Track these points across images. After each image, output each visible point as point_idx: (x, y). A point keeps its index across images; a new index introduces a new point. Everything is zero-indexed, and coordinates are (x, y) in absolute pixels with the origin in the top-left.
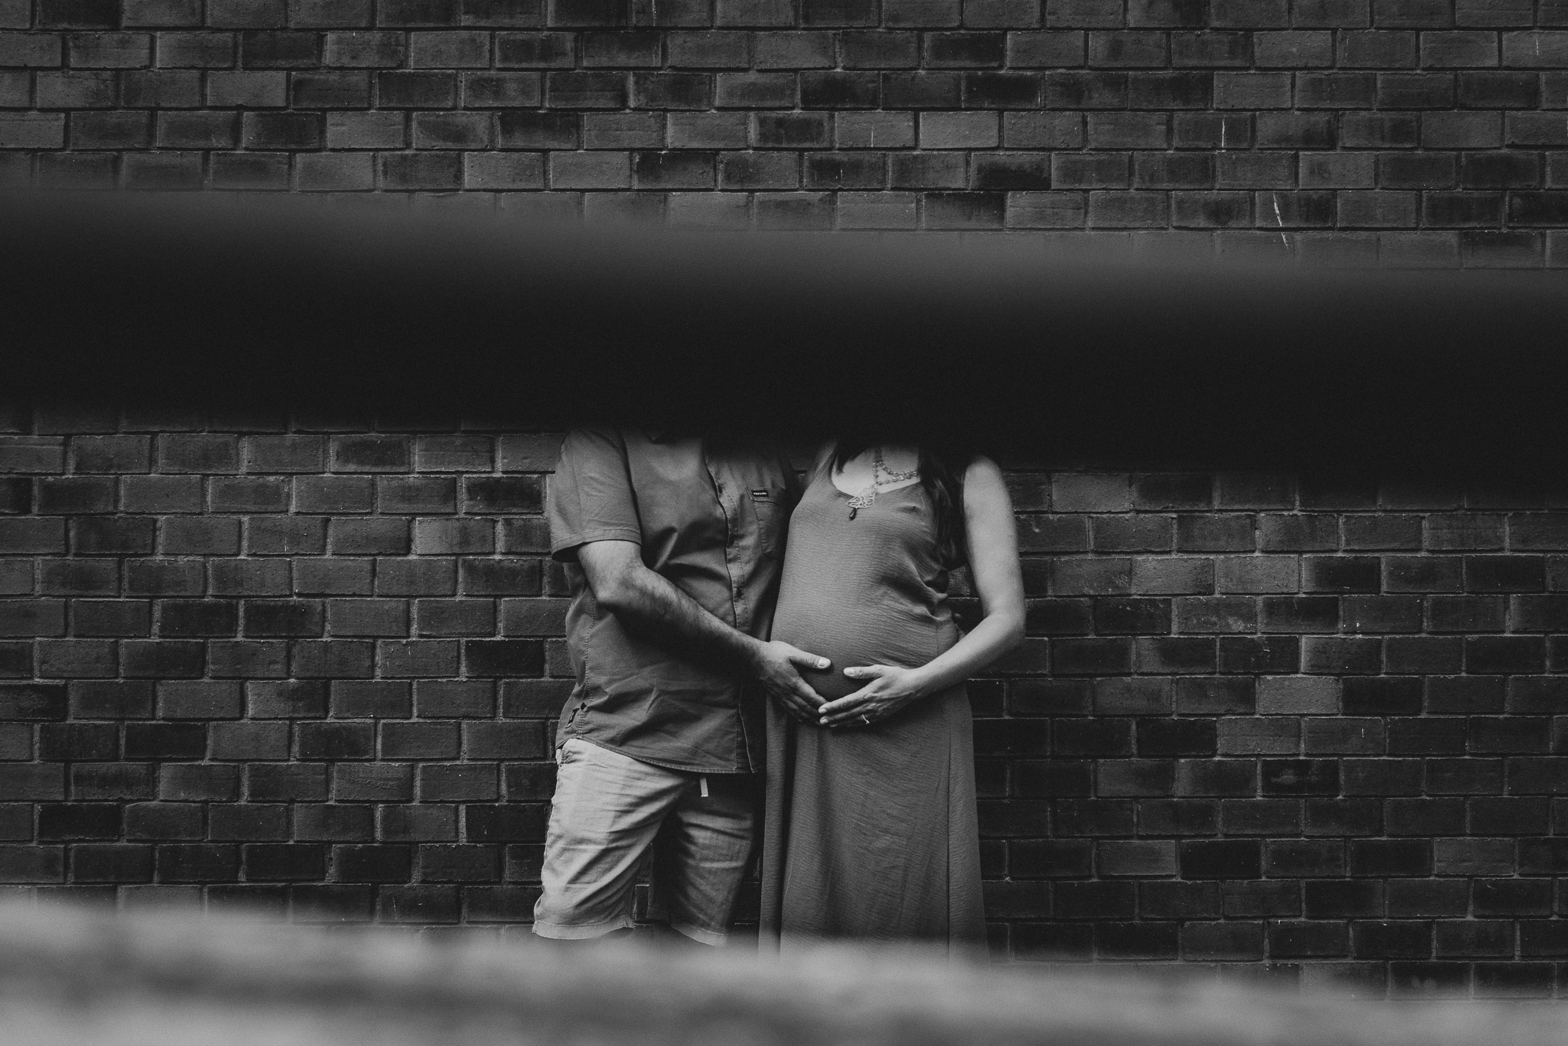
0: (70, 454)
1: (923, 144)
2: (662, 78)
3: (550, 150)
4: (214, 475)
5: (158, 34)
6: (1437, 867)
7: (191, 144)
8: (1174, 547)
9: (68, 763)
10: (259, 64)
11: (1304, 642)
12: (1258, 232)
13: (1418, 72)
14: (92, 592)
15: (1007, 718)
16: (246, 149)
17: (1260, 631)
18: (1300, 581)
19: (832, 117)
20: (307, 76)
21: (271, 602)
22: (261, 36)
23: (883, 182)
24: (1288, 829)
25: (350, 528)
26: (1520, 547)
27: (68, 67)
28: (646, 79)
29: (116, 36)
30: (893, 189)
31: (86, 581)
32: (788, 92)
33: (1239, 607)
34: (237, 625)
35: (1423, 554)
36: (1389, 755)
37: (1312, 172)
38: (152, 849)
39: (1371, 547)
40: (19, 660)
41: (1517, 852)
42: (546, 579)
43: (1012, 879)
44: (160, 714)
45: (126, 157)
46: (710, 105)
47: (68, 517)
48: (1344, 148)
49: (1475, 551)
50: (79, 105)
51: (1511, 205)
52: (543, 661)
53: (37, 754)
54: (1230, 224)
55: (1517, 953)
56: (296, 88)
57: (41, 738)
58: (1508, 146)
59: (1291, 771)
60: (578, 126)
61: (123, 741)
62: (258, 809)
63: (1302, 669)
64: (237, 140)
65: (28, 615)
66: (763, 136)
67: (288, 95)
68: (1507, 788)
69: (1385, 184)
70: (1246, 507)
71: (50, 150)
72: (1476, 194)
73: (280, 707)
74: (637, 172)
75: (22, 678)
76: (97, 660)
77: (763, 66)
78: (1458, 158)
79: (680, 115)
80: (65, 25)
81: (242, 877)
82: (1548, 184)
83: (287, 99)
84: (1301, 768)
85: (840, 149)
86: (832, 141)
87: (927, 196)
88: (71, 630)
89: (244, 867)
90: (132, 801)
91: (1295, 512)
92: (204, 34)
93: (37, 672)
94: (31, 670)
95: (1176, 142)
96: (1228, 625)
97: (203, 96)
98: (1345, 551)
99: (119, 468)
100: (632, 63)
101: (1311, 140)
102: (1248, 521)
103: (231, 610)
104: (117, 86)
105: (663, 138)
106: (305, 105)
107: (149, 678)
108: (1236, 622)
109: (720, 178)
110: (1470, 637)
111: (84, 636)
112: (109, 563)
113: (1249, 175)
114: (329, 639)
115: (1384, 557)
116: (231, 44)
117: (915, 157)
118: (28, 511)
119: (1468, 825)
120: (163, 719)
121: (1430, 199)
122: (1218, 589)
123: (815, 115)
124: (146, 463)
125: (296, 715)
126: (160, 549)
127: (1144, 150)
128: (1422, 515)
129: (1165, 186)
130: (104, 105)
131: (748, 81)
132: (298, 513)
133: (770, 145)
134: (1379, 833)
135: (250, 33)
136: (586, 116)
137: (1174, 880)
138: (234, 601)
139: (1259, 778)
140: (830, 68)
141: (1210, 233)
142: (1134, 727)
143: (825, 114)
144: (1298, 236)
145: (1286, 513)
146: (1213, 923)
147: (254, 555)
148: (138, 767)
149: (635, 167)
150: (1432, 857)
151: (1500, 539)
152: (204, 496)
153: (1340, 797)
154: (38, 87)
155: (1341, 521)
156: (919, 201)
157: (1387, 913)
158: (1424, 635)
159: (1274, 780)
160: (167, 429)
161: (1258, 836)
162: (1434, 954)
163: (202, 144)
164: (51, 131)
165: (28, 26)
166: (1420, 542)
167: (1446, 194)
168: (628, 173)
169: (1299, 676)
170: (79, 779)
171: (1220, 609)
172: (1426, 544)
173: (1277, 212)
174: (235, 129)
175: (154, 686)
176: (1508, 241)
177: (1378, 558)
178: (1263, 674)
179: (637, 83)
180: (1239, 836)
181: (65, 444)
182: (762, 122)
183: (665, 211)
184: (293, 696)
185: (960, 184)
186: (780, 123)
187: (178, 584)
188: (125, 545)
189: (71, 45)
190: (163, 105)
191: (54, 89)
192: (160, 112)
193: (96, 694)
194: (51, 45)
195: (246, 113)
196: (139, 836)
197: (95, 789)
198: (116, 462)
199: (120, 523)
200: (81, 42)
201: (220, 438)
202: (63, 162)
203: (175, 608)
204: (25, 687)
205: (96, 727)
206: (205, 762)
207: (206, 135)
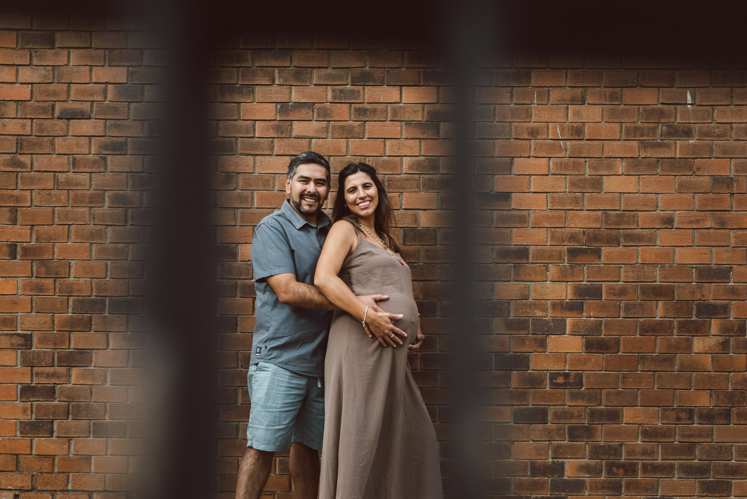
0: (34, 234)
1: (404, 101)
2: (290, 71)
3: (241, 103)
4: (96, 243)
5: (71, 50)
6: (625, 420)
7: (86, 99)
8: (512, 279)
9: (32, 367)
10: (115, 64)
11: (569, 321)
12: (550, 141)
13: (622, 70)
14: (43, 294)
15: (438, 352)
16: (110, 101)
17: (550, 315)
18: (566, 294)
19: (364, 89)
20: (136, 69)
21: (120, 299)
22: (116, 52)
23: (386, 117)
24: (560, 403)
26: (663, 280)
27: (32, 65)
28: (283, 71)
29: (53, 51)
30: (391, 121)
31: (40, 289)
32: (345, 78)
33: (539, 304)
34: (105, 309)
35: (621, 283)
36: (605, 371)
37: (574, 115)
38: (69, 405)
39: (598, 280)
40: (11, 322)
41: (660, 414)
42: (238, 290)
43: (440, 423)
44: (72, 346)
45: (57, 104)
46: (311, 83)
47: (33, 261)
48: (589, 104)
49: (644, 282)
50: (37, 81)
51: (661, 130)
52: (237, 326)
53: (19, 363)
54: (538, 137)
55: (660, 458)
56: (131, 75)
57: (21, 356)
58: (661, 104)
59: (562, 377)
60: (253, 92)
61: (56, 359)
62: (114, 388)
63: (567, 333)
64: (105, 97)
65: (15, 303)
66: (334, 97)
67: (128, 78)
68: (656, 386)
69: (607, 120)
70: (544, 262)
71: (25, 101)
72: (646, 125)
73: (124, 344)
74: (279, 113)
75: (13, 330)
76: (45, 323)
77: (334, 66)
78: (638, 109)
79: (297, 87)
80: (31, 46)
81: (107, 417)
82: (678, 121)
83: (127, 79)
84: (567, 376)
85: (367, 103)
86: (364, 99)
87: (405, 124)
88: (34, 310)
89: (108, 413)
90: (59, 384)
91: (565, 264)
92: (91, 51)
93: (19, 328)
94: (17, 327)
95: (515, 101)
96: (535, 313)
97: (91, 78)
98: (587, 281)
99: (54, 239)
100: (277, 65)
101: (573, 101)
102: (544, 268)
103: (103, 302)
104: (54, 73)
105: (290, 98)
106: (135, 82)
107: (67, 331)
108: (538, 312)
109: (315, 115)
110: (641, 320)
111: (39, 312)
112: (51, 281)
113: (547, 115)
114: (145, 315)
115: (604, 284)
116: (103, 55)
117: (400, 107)
118: (15, 258)
119: (639, 402)
120: (74, 349)
121: (626, 127)
122: (531, 298)
123: (357, 88)
124: (66, 238)
125: (130, 348)
126: (72, 275)
127: (501, 104)
128: (620, 266)
129: (509, 120)
130: (48, 81)
131: (328, 73)
132: (132, 260)
133: (337, 101)
134: (600, 404)
135: (111, 50)
136: (257, 87)
137: (510, 424)
138: (104, 298)
139: (548, 380)
140: (363, 67)
141: (529, 141)
142: (494, 357)
143: (361, 87)
144: (568, 143)
145: (561, 264)
146: (527, 443)
147: (112, 278)
148: (63, 370)
149: (278, 110)
150: (623, 415)
151: (655, 277)
152: (91, 252)
153: (583, 389)
154: (20, 74)
155: (585, 268)
156: (402, 126)
157: (603, 440)
158: (620, 319)
159: (554, 381)
160: (75, 223)
161: (547, 405)
162: (623, 458)
163: (90, 99)
164: (24, 93)
165: (15, 46)
166: (620, 278)
167: (633, 125)
168: (275, 113)
169: (566, 336)
170: (37, 374)
171: (530, 306)
172: (622, 279)
173: (559, 132)
174: (105, 92)
175: (70, 335)
176: (660, 146)
177: (601, 285)
178: (550, 335)
179: (279, 73)
180: (538, 405)
181: (31, 229)
182: (333, 91)
183: (291, 129)
184: (129, 340)
185: (420, 119)
186: (341, 91)
187: (80, 290)
188: (57, 273)
189: (34, 55)
190: (74, 81)
191: (26, 75)
192: (72, 85)
193: (45, 338)
194: (25, 55)
195: (109, 86)
196: (63, 399)
197: (44, 379)
198: (53, 237)
199: (55, 264)
200: (38, 54)
201: (98, 227)
202: (30, 106)
203: (78, 301)
204: (14, 334)
205: (44, 352)
206: (92, 368)
207: (92, 95)
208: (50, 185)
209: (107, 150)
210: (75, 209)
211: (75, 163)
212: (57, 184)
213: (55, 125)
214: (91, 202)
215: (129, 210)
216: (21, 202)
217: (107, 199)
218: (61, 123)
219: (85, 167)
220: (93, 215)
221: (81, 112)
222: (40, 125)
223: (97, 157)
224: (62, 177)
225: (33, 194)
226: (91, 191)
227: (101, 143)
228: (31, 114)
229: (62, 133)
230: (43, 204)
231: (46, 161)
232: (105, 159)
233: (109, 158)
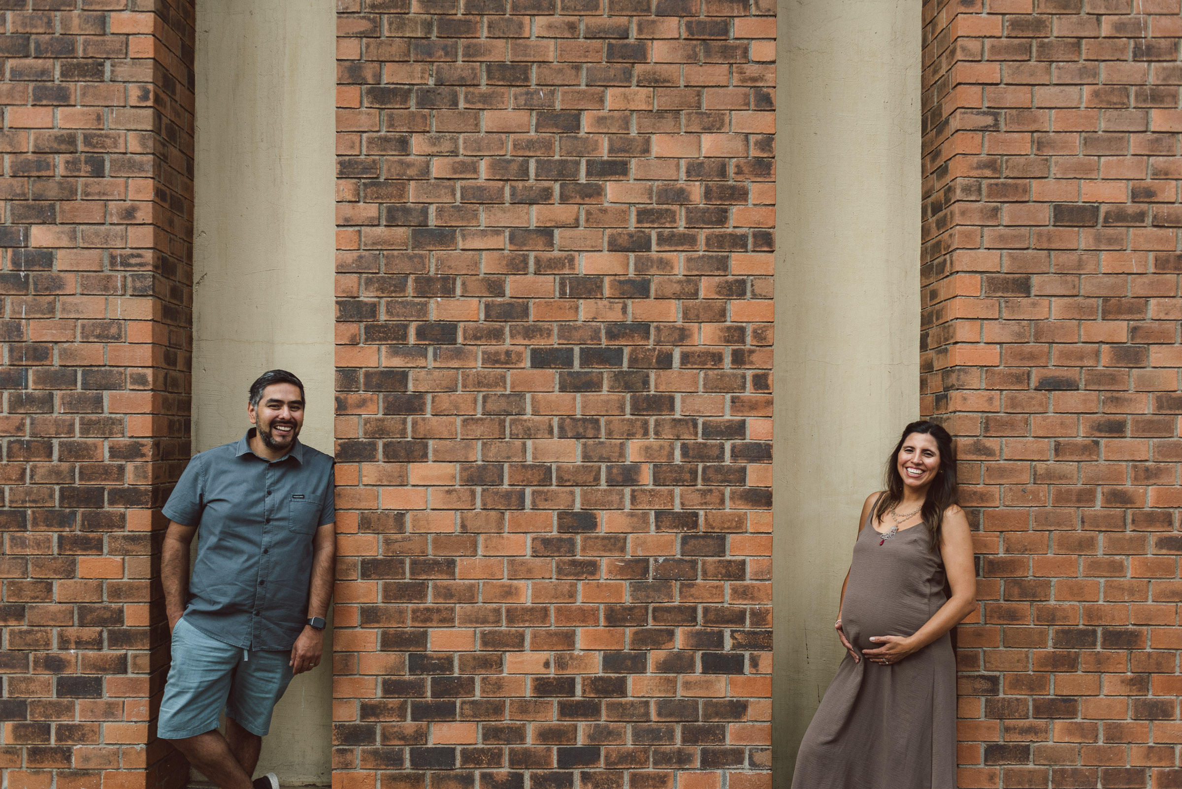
0: (1003, 543)
4: (1084, 555)
5: (1053, 299)
7: (1073, 364)
9: (1002, 720)
10: (1111, 317)
14: (1015, 622)
16: (1103, 367)
20: (1139, 324)
21: (1118, 628)
22: (1113, 300)
25: (1163, 586)
27: (1002, 319)
29: (1029, 300)
31: (1010, 616)
34: (1097, 642)
38: (1048, 772)
44: (1052, 692)
45: (1034, 370)
50: (1008, 341)
53: (983, 714)
56: (1134, 330)
57: (985, 706)
61: (1031, 708)
62: (1110, 747)
64: (1098, 361)
65: (976, 636)
67: (1128, 335)
71: (992, 366)
73: (1124, 690)
75: (975, 671)
76: (1018, 661)
80: (1000, 294)
83: (1128, 337)
88: (1002, 645)
89: (1101, 781)
90: (1036, 742)
92: (1079, 300)
93: (982, 668)
94: (978, 667)
97: (1079, 336)
99: (1030, 550)
103: (1094, 633)
104: (1030, 329)
106: (1138, 341)
107: (1046, 672)
111: (1010, 647)
112: (1025, 606)
114: (1151, 651)
116: (1094, 306)
120: (1054, 695)
124: (1045, 548)
125: (1131, 694)
126: (1053, 598)
130: (1022, 341)
132: (1132, 578)
135: (1106, 299)
138: (1096, 628)
147: (1107, 601)
148: (1041, 723)
152: (1078, 567)
154: (985, 330)
160: (1058, 529)
163: (1079, 363)
164: (992, 356)
165: (979, 294)
170: (1009, 729)
174: (1097, 354)
175: (1049, 677)
181: (1000, 537)
184: (1131, 682)
187: (1065, 618)
188: (1034, 595)
189: (1003, 305)
190: (1056, 341)
191: (994, 331)
192: (1054, 345)
193: (1017, 680)
194: (993, 306)
195: (1103, 346)
196: (1042, 762)
197: (1017, 735)
198: (1028, 547)
199: (1032, 582)
200: (1009, 304)
201: (1089, 534)
202: (999, 374)
203: (1063, 631)
204: (978, 676)
205: (1017, 700)
206: (1079, 720)
207: (1081, 358)
208: (1026, 477)
209: (1100, 431)
210: (1058, 510)
211: (1058, 449)
212: (1036, 477)
213: (1032, 398)
214: (1079, 501)
215: (1129, 511)
216: (987, 501)
217: (1099, 496)
218: (1039, 395)
219: (1072, 454)
220: (1082, 518)
221: (1067, 381)
222: (1013, 399)
223: (1088, 441)
224: (1041, 467)
225: (1002, 490)
226: (1079, 486)
227: (1093, 422)
228: (1000, 384)
229: (1041, 410)
230: (1015, 503)
231: (1020, 446)
232: (1097, 443)
233: (1103, 442)
